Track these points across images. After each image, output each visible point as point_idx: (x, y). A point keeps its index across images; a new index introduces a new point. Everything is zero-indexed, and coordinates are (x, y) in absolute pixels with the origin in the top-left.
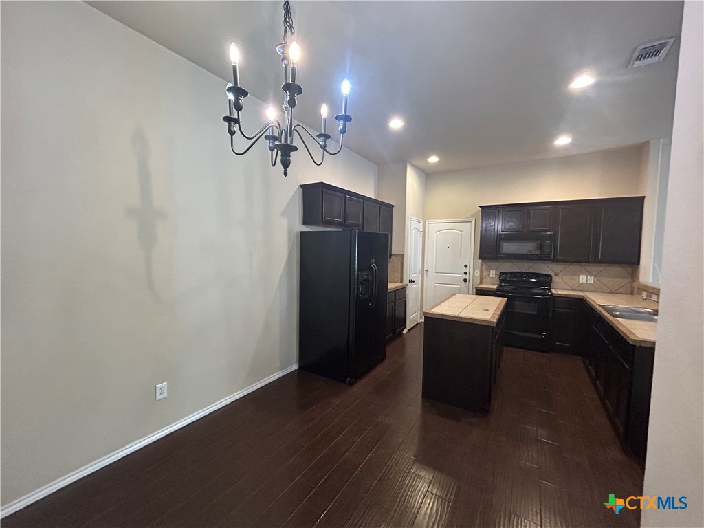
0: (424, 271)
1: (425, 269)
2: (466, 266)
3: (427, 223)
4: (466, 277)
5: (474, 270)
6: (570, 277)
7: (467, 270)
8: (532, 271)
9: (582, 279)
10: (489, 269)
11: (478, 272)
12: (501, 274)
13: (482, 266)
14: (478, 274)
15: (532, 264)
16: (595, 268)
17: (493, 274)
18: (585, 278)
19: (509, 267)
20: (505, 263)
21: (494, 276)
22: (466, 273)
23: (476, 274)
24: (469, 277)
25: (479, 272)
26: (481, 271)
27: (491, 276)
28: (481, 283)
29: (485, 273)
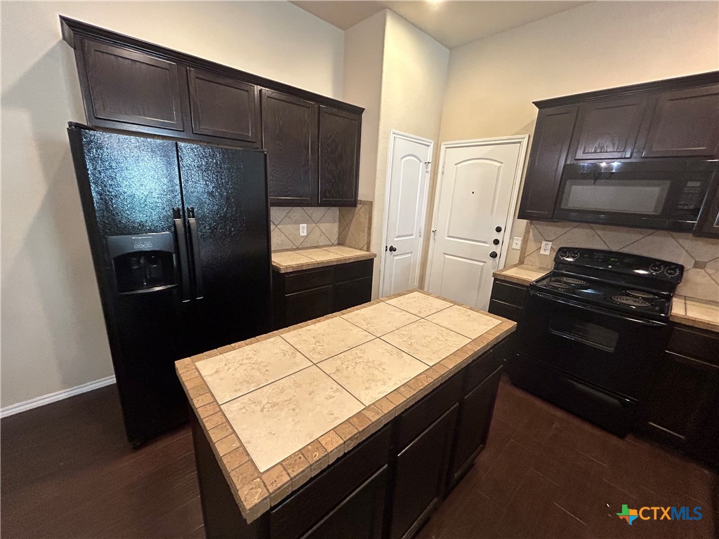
0: (429, 233)
1: (433, 229)
2: (499, 230)
3: (443, 147)
4: (497, 249)
5: (511, 238)
7: (499, 236)
10: (541, 238)
11: (517, 243)
12: (563, 251)
13: (527, 232)
14: (518, 247)
15: (640, 236)
17: (547, 250)
19: (583, 238)
20: (576, 230)
21: (547, 253)
22: (496, 242)
23: (514, 246)
24: (501, 250)
25: (520, 243)
26: (525, 241)
27: (542, 252)
28: (521, 262)
29: (532, 246)
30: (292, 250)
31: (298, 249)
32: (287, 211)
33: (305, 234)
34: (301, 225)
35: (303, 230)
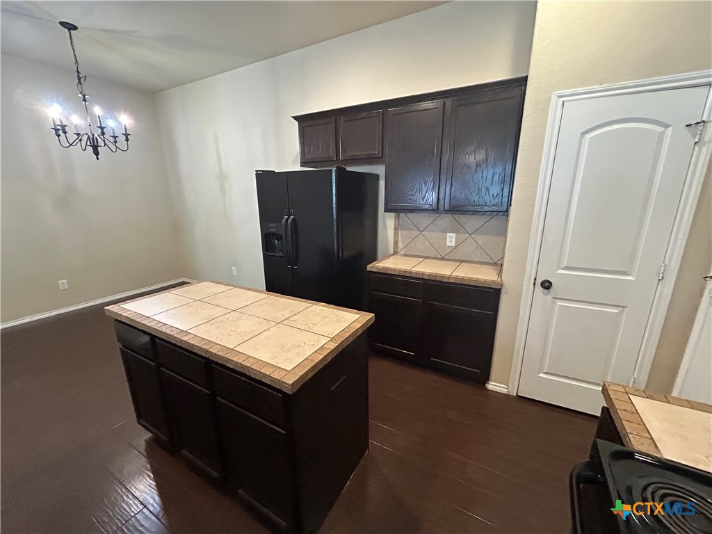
30: (436, 258)
31: (442, 259)
32: (433, 218)
33: (453, 244)
34: (449, 234)
35: (451, 239)
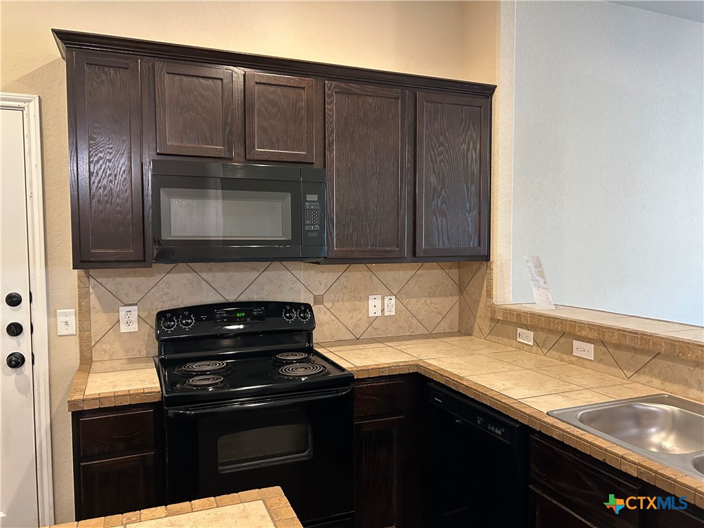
2: (14, 300)
4: (21, 346)
5: (51, 313)
6: (347, 304)
7: (20, 315)
8: (256, 297)
9: (375, 306)
10: (113, 303)
11: (68, 322)
12: (162, 318)
13: (83, 295)
14: (73, 329)
15: (255, 274)
16: (397, 274)
18: (378, 302)
19: (183, 288)
20: (170, 277)
21: (134, 327)
22: (15, 330)
23: (62, 330)
24: (32, 345)
25: (72, 320)
26: (84, 314)
27: (124, 328)
28: (86, 363)
29: (99, 321)
